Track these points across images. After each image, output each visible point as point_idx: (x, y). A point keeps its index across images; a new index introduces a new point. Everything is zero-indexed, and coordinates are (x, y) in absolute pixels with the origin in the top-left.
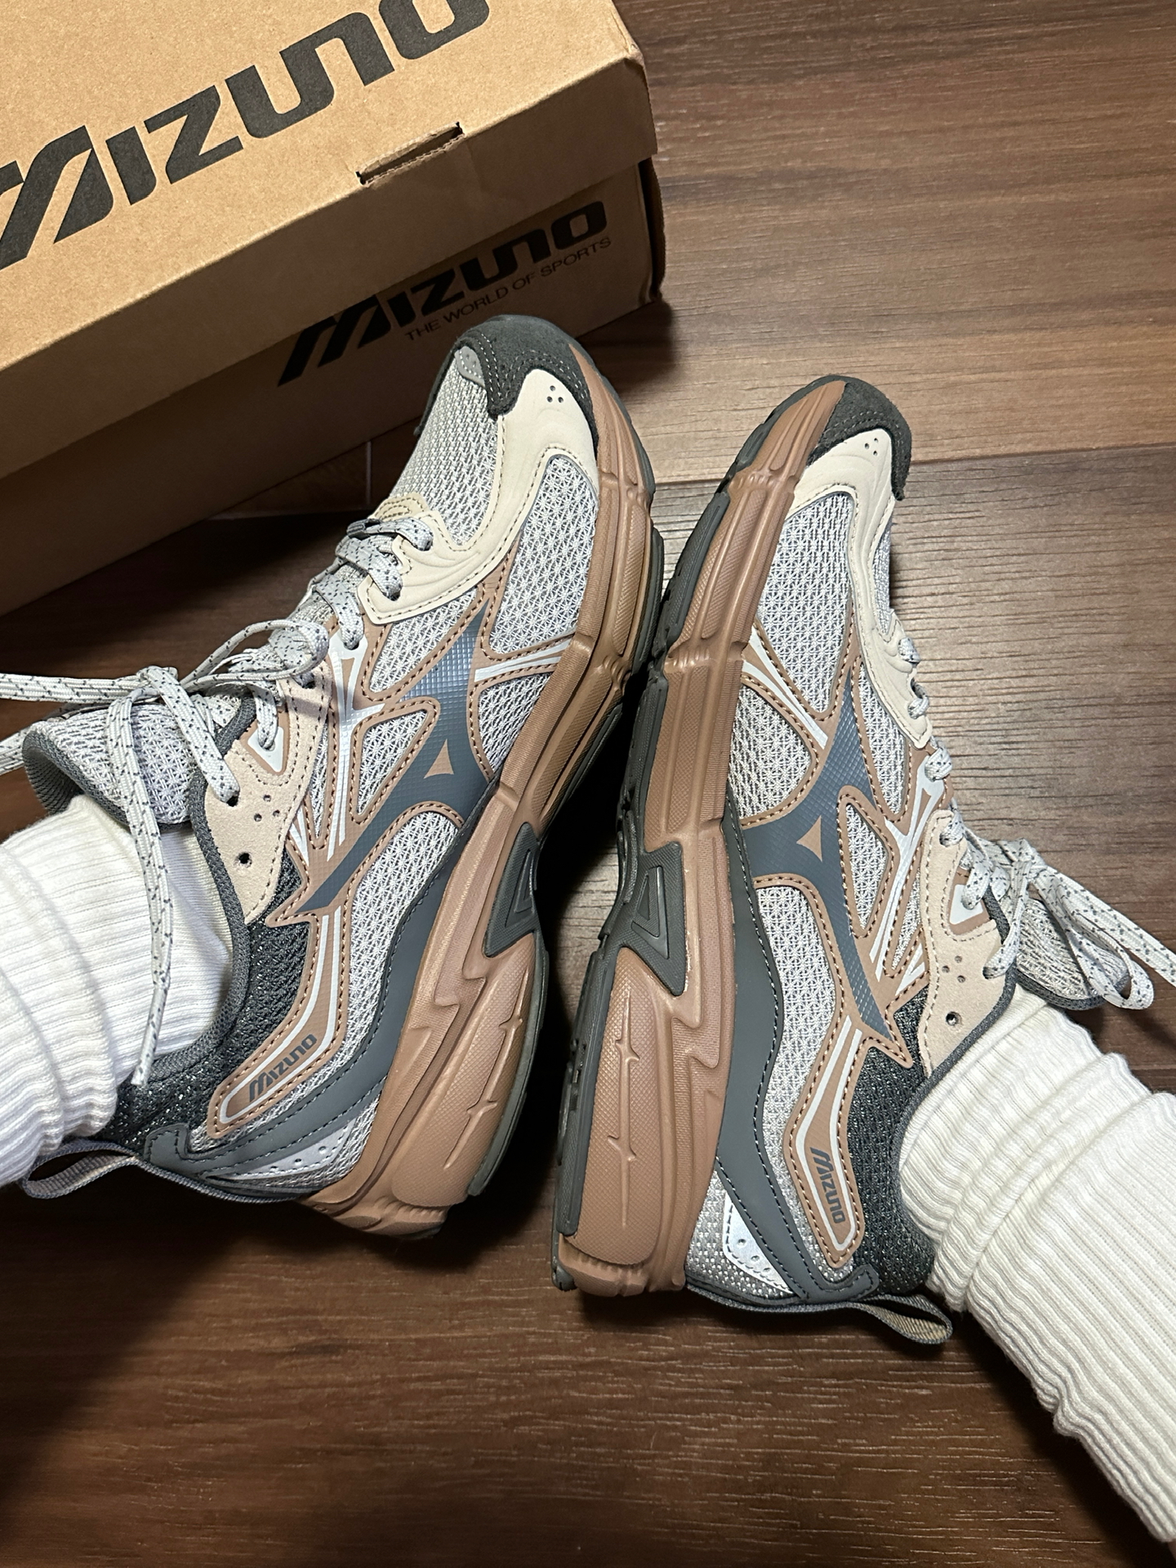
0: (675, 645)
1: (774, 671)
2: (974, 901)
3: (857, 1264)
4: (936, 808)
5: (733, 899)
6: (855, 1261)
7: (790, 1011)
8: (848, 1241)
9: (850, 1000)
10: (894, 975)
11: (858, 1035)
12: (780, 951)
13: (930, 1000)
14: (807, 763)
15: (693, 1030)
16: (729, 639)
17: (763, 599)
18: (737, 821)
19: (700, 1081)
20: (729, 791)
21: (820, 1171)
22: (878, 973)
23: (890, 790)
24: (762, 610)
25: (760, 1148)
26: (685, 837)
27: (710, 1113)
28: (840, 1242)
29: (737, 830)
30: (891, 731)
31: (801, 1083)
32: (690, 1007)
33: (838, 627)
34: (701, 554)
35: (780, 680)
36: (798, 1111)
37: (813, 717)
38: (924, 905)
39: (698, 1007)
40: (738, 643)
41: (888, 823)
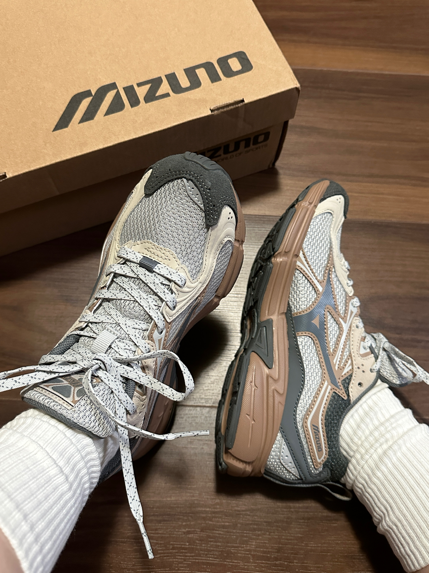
0: (276, 253)
1: (307, 265)
2: (367, 347)
3: (324, 468)
4: (355, 316)
5: (288, 340)
6: (323, 467)
7: (307, 378)
8: (322, 458)
9: (327, 376)
10: (341, 369)
11: (329, 387)
12: (304, 357)
13: (353, 377)
14: (315, 296)
15: (275, 381)
16: (294, 253)
17: (304, 242)
18: (291, 314)
19: (278, 398)
20: (289, 304)
21: (315, 433)
22: (336, 368)
23: (341, 308)
24: (304, 246)
25: (296, 423)
26: (274, 318)
27: (280, 409)
28: (319, 459)
29: (291, 317)
30: (342, 289)
31: (310, 402)
32: (275, 372)
33: (327, 254)
34: (287, 225)
35: (308, 268)
36: (308, 411)
37: (318, 281)
38: (352, 347)
39: (277, 373)
40: (296, 255)
41: (340, 319)
